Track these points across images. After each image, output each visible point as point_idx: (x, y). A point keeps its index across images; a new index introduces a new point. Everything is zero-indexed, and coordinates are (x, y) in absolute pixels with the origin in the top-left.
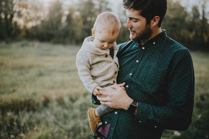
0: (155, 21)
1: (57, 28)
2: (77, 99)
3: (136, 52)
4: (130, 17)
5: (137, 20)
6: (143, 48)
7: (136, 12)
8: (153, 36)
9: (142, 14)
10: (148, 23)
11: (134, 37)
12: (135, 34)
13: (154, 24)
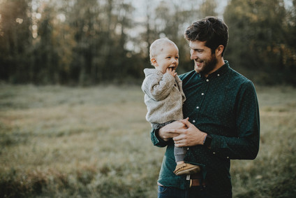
0: (219, 50)
1: (21, 50)
2: (90, 179)
3: (200, 85)
4: (196, 48)
5: (202, 51)
6: (207, 80)
7: (201, 43)
8: (218, 67)
9: (207, 45)
10: (213, 52)
11: (200, 69)
12: (202, 64)
13: (218, 53)
